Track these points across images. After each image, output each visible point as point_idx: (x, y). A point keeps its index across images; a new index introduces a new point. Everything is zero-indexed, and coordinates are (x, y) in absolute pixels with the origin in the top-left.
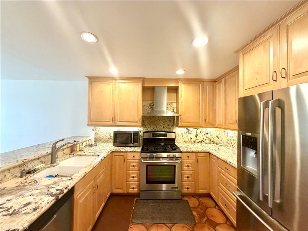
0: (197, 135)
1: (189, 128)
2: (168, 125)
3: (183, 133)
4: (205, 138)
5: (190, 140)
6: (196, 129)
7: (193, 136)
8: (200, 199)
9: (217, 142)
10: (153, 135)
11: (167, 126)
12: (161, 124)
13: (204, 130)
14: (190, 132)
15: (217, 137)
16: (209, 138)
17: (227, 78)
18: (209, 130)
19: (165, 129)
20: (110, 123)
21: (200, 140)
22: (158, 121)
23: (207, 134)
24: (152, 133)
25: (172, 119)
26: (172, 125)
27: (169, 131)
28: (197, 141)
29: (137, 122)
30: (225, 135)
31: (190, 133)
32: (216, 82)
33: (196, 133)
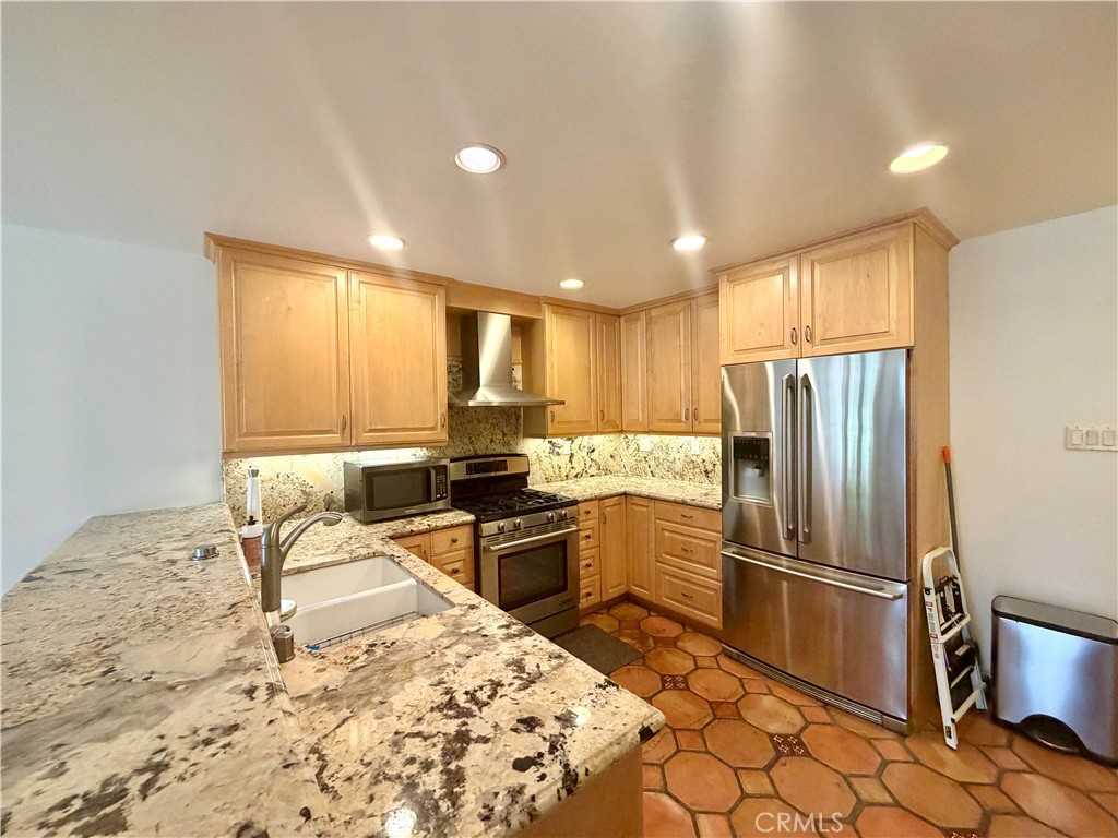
0: (572, 455)
1: (554, 440)
2: (504, 435)
3: (542, 455)
4: (588, 463)
5: (557, 472)
6: (569, 439)
7: (564, 460)
8: (614, 611)
9: (613, 469)
10: (470, 469)
11: (500, 437)
12: (485, 434)
13: (585, 441)
14: (557, 450)
15: (612, 457)
16: (596, 463)
17: (654, 313)
18: (597, 440)
19: (496, 447)
20: (335, 438)
21: (579, 470)
22: (475, 422)
23: (593, 450)
24: (466, 462)
25: (514, 416)
26: (515, 434)
27: (507, 452)
28: (574, 472)
29: (432, 429)
30: (631, 451)
31: (558, 454)
32: (620, 316)
33: (569, 452)
